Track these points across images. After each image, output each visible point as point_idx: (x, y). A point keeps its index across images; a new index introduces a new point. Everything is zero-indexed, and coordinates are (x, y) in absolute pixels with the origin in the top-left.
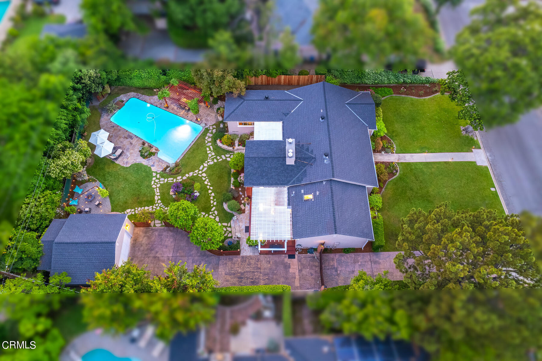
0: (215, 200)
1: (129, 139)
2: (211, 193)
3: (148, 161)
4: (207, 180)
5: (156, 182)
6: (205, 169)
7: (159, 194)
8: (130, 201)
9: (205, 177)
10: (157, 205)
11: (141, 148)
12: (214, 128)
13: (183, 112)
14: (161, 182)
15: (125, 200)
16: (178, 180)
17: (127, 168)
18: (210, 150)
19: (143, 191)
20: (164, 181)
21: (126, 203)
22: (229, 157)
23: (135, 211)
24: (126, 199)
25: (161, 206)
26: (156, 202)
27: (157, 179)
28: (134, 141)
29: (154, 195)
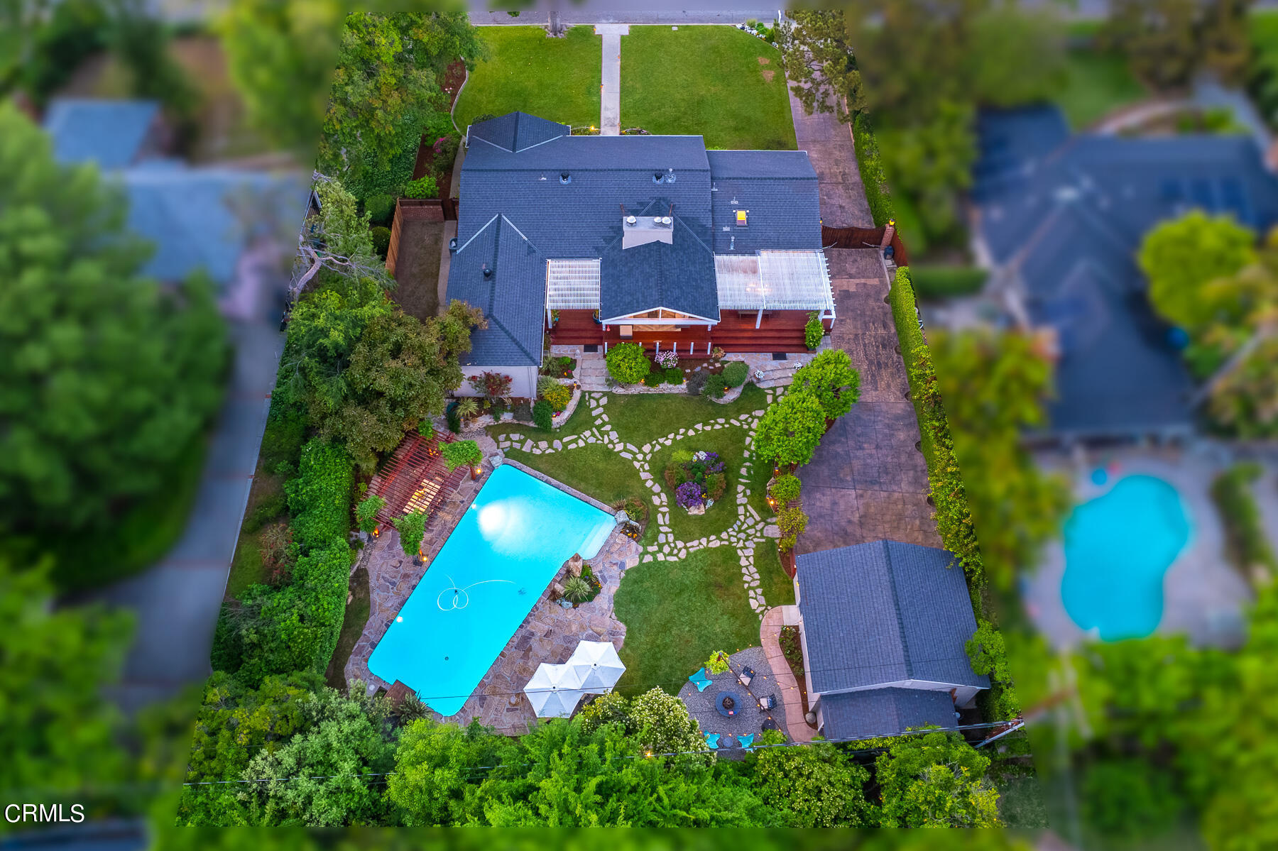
0: (712, 421)
1: (534, 643)
2: (696, 430)
3: (609, 580)
4: (661, 440)
5: (672, 550)
6: (630, 446)
7: (704, 541)
8: (729, 603)
9: (653, 446)
10: (734, 540)
11: (565, 603)
12: (508, 439)
13: (444, 516)
14: (671, 538)
15: (726, 617)
16: (662, 502)
17: (628, 631)
18: (575, 441)
19: (698, 578)
20: (666, 533)
21: (733, 615)
22: (597, 400)
23: (753, 589)
24: (722, 614)
25: (737, 530)
26: (726, 543)
27: (660, 550)
28: (539, 627)
29: (707, 550)
